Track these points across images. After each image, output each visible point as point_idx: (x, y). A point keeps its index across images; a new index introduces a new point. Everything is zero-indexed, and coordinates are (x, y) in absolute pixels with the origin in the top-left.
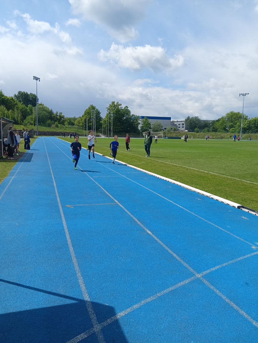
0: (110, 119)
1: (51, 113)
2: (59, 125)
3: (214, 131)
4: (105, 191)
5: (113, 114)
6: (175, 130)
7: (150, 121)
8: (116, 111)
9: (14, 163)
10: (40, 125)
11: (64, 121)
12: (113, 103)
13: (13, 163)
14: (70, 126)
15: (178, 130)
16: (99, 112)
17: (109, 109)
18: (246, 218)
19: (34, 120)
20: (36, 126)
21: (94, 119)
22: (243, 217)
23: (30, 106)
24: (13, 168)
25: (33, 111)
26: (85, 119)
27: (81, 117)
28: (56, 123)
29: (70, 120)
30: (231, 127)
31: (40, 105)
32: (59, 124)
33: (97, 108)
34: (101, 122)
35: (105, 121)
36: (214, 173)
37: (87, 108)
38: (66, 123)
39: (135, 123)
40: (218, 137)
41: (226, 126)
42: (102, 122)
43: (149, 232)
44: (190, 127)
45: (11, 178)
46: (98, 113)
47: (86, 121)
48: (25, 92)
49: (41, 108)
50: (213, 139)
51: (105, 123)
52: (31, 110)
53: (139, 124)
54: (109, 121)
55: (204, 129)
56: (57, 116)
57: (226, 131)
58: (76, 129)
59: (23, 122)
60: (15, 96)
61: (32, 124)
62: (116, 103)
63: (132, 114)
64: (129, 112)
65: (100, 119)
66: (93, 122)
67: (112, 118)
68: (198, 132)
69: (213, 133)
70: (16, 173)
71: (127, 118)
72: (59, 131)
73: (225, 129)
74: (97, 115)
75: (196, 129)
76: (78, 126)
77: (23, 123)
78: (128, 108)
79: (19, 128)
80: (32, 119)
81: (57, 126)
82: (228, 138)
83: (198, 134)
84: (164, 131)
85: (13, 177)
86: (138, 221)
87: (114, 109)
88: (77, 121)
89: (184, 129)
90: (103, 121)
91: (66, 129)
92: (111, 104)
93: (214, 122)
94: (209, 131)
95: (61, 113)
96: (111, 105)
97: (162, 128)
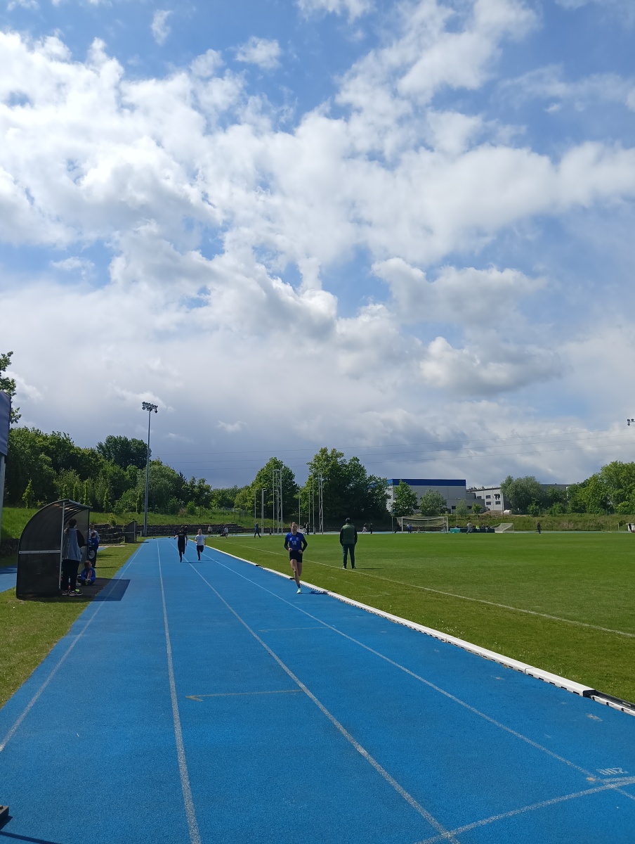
0: (316, 489)
1: (179, 481)
2: (197, 508)
3: (576, 511)
4: (281, 664)
5: (324, 476)
6: (478, 510)
7: (414, 489)
8: (331, 470)
9: (84, 603)
10: (151, 510)
11: (209, 499)
12: (324, 451)
13: (81, 604)
14: (222, 510)
15: (485, 511)
16: (290, 474)
17: (314, 465)
18: (596, 718)
19: (138, 499)
20: (143, 515)
21: (279, 490)
22: (591, 716)
23: (131, 467)
24: (80, 614)
25: (138, 479)
26: (259, 493)
27: (249, 487)
28: (190, 503)
29: (223, 494)
30: (620, 498)
31: (154, 463)
32: (196, 505)
33: (286, 464)
34: (295, 496)
35: (305, 494)
36: (553, 615)
37: (264, 465)
38: (213, 503)
39: (376, 495)
40: (589, 526)
41: (606, 499)
42: (298, 496)
43: (363, 751)
44: (516, 502)
45: (74, 639)
46: (289, 476)
47: (261, 496)
48: (120, 438)
49: (155, 471)
50: (576, 530)
51: (306, 499)
52: (134, 477)
53: (389, 497)
54: (315, 493)
55: (551, 505)
56: (194, 487)
57: (608, 510)
58: (237, 517)
59: (113, 504)
60: (101, 446)
61: (133, 510)
62: (329, 453)
63: (368, 475)
64: (362, 470)
65: (294, 489)
66: (275, 496)
67: (322, 487)
68: (536, 514)
69: (576, 516)
70: (85, 628)
71: (357, 486)
72: (195, 523)
73: (604, 505)
74: (286, 481)
75: (531, 507)
76: (243, 508)
77: (113, 507)
78: (360, 463)
79: (102, 519)
80: (136, 497)
81: (192, 512)
82: (614, 528)
83: (536, 519)
84: (450, 513)
85: (79, 636)
86: (342, 729)
87: (327, 465)
88: (239, 496)
89: (500, 507)
90: (302, 495)
91: (214, 516)
92: (319, 453)
93: (574, 489)
94: (564, 511)
95: (204, 481)
96: (318, 457)
97: (445, 506)
